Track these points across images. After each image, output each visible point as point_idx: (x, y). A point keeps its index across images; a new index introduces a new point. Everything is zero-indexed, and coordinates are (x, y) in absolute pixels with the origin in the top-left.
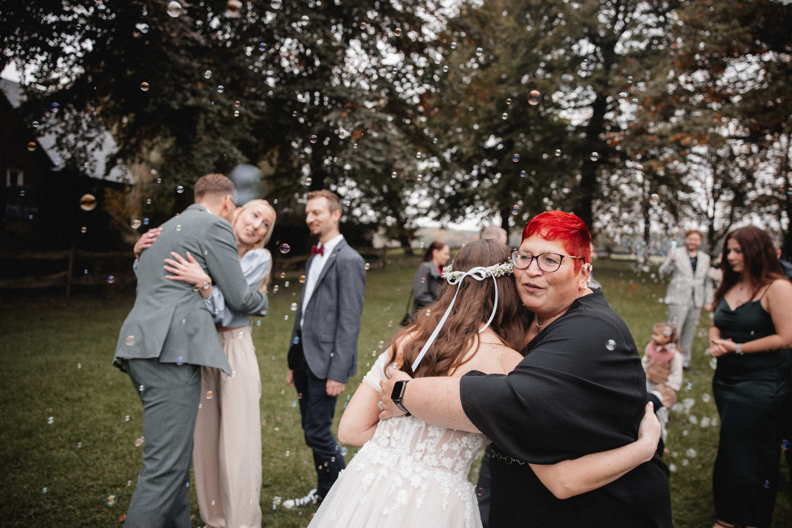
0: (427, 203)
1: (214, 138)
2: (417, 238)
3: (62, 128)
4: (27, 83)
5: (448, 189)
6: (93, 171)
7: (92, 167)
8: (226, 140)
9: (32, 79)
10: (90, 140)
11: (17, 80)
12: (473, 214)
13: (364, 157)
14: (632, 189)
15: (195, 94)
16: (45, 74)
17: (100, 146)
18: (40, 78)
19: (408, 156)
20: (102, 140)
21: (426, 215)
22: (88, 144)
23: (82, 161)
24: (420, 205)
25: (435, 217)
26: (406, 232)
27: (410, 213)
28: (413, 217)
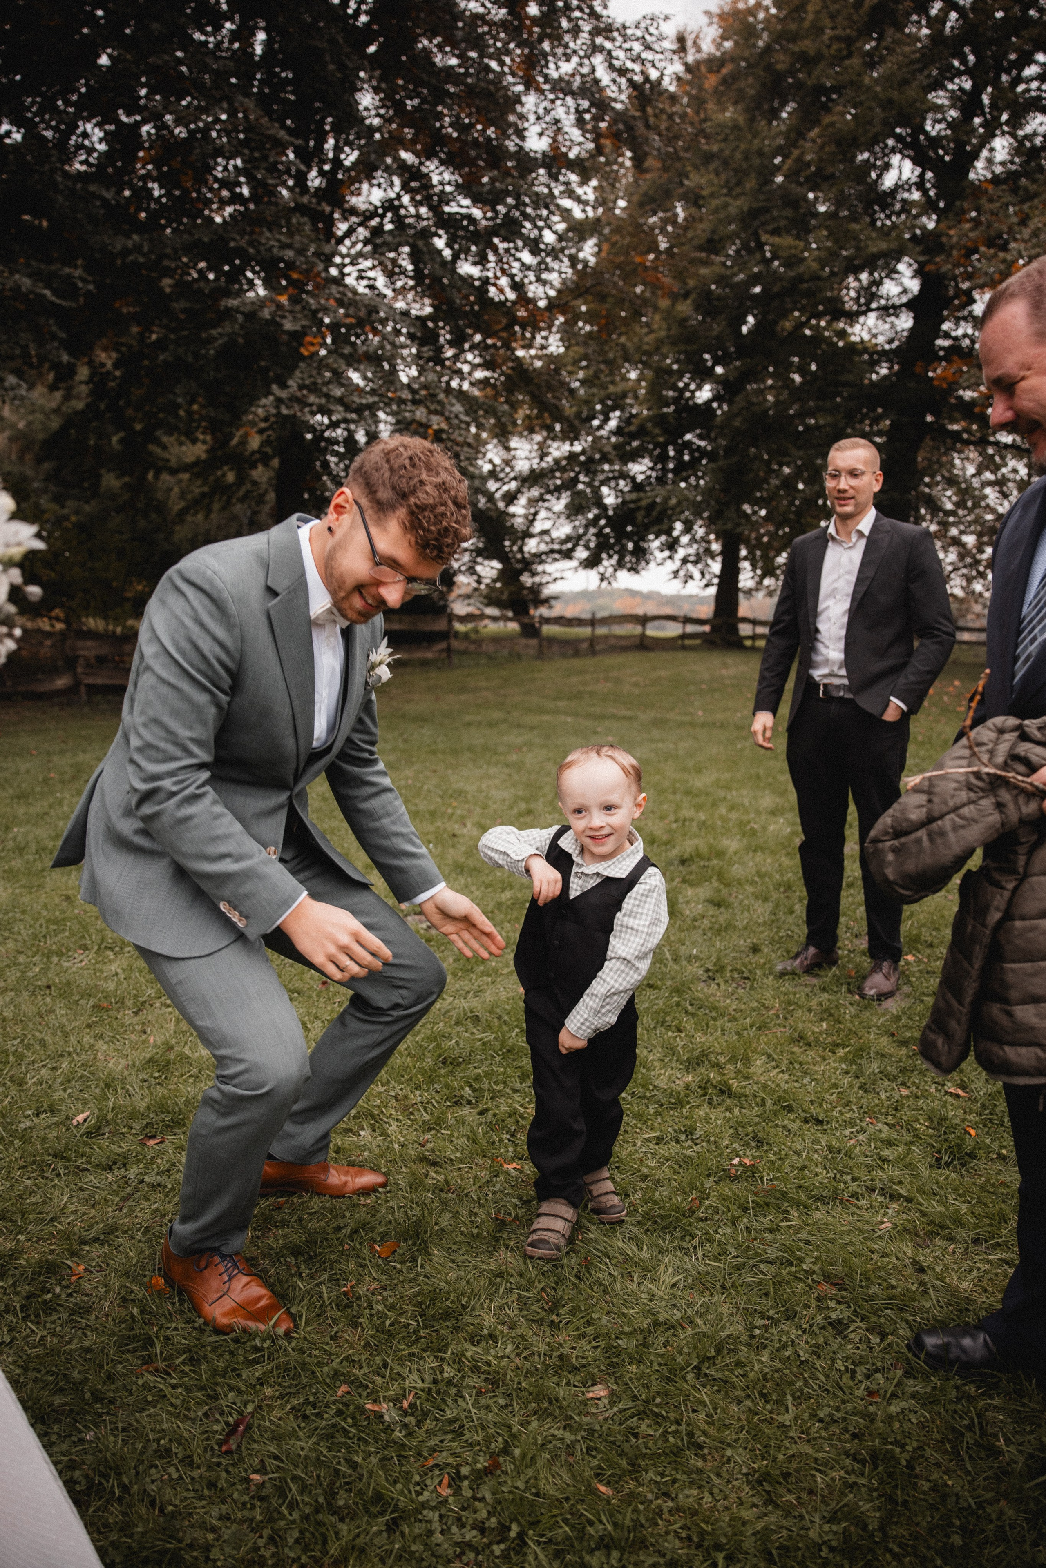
0: (564, 530)
2: (547, 601)
5: (610, 500)
12: (667, 553)
13: (327, 396)
14: (1005, 496)
19: (442, 396)
21: (568, 555)
24: (555, 534)
25: (586, 560)
26: (525, 592)
27: (534, 551)
28: (538, 557)
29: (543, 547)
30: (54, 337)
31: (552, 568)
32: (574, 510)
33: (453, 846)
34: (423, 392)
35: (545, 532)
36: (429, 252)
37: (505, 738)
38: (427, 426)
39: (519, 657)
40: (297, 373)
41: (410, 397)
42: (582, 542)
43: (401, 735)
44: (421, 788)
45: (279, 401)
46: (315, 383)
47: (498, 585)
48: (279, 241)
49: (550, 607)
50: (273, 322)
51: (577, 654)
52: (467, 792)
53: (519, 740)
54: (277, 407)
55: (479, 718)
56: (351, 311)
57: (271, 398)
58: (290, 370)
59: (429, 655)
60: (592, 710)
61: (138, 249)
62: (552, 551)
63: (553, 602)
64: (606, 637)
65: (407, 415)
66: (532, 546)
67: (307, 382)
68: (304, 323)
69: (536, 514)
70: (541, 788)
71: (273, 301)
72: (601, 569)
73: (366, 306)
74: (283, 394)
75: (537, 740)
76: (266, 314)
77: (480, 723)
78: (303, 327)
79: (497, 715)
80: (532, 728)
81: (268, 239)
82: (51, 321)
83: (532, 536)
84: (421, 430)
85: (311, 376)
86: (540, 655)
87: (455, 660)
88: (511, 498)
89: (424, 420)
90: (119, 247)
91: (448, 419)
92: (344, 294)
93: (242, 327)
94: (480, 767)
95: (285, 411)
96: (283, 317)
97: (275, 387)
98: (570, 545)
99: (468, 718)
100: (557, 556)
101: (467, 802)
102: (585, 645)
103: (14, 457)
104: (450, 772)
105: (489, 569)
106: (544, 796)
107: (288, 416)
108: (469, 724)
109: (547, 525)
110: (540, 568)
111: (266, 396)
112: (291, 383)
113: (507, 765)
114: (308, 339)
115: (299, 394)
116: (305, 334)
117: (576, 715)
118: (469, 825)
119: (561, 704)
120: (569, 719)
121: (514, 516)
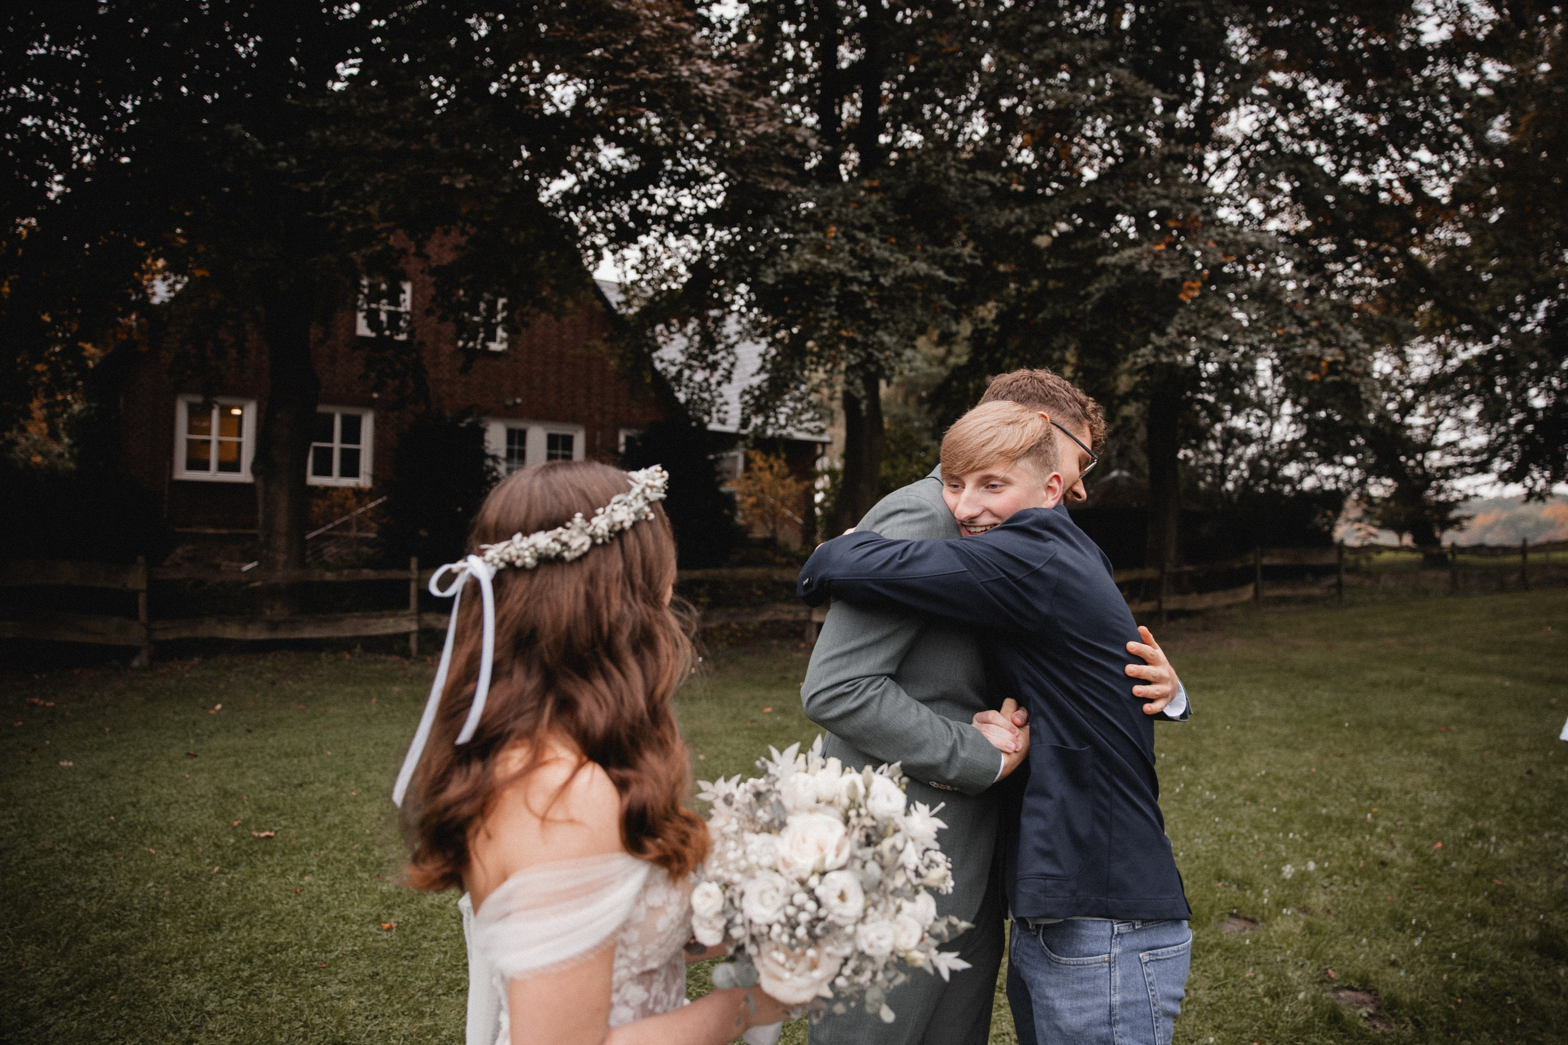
0: (1478, 439)
1: (866, 334)
2: (1457, 523)
3: (682, 352)
4: (628, 282)
5: (1539, 402)
6: (723, 422)
7: (721, 415)
8: (891, 335)
9: (633, 276)
10: (714, 366)
11: (616, 280)
13: (1208, 339)
15: (820, 249)
16: (651, 264)
17: (728, 377)
18: (645, 272)
19: (1335, 325)
20: (733, 365)
21: (1482, 468)
22: (711, 375)
23: (706, 405)
24: (1463, 445)
25: (1509, 470)
26: (1428, 512)
27: (1437, 464)
28: (1446, 473)
29: (1449, 460)
30: (945, 310)
31: (1462, 484)
32: (1491, 415)
33: (1384, 879)
34: (1314, 324)
35: (1453, 444)
36: (1313, 173)
37: (1425, 708)
38: (1320, 359)
39: (1427, 592)
40: (1176, 319)
41: (1300, 331)
42: (1501, 453)
43: (1293, 697)
44: (1328, 781)
45: (1158, 349)
46: (1195, 328)
47: (1392, 504)
48: (1155, 193)
49: (1461, 529)
50: (1153, 274)
51: (1503, 588)
52: (1389, 791)
53: (1443, 713)
54: (1156, 356)
55: (1386, 676)
56: (1231, 250)
57: (1150, 347)
58: (1169, 317)
59: (1316, 591)
60: (1536, 669)
61: (1020, 221)
62: (1462, 465)
63: (1465, 523)
64: (1544, 567)
65: (1297, 350)
66: (1434, 459)
67: (1187, 327)
68: (1183, 269)
69: (1438, 423)
70: (1489, 793)
71: (1150, 252)
72: (1528, 482)
73: (1248, 244)
74: (1163, 342)
75: (1468, 715)
76: (1144, 266)
77: (1388, 683)
78: (1182, 273)
79: (1408, 672)
80: (1459, 695)
81: (1144, 194)
82: (943, 296)
83: (1435, 448)
84: (1313, 363)
85: (1190, 321)
86: (1454, 589)
87: (1347, 596)
88: (1406, 408)
89: (1318, 354)
90: (1003, 223)
91: (1343, 349)
92: (1224, 235)
93: (1119, 280)
94: (1398, 753)
95: (1164, 359)
96: (1161, 266)
97: (1153, 336)
98: (1485, 456)
99: (1371, 676)
100: (1469, 470)
101: (1390, 807)
102: (1514, 578)
103: (900, 400)
104: (1361, 757)
105: (1380, 488)
106: (1497, 808)
107: (1168, 364)
108: (1374, 685)
109: (1454, 436)
110: (1447, 485)
111: (1145, 346)
112: (1170, 330)
113: (1435, 753)
114: (1186, 284)
115: (1178, 341)
116: (1184, 280)
117: (1515, 676)
118: (1398, 845)
119: (1491, 658)
120: (1507, 684)
121: (1410, 427)
